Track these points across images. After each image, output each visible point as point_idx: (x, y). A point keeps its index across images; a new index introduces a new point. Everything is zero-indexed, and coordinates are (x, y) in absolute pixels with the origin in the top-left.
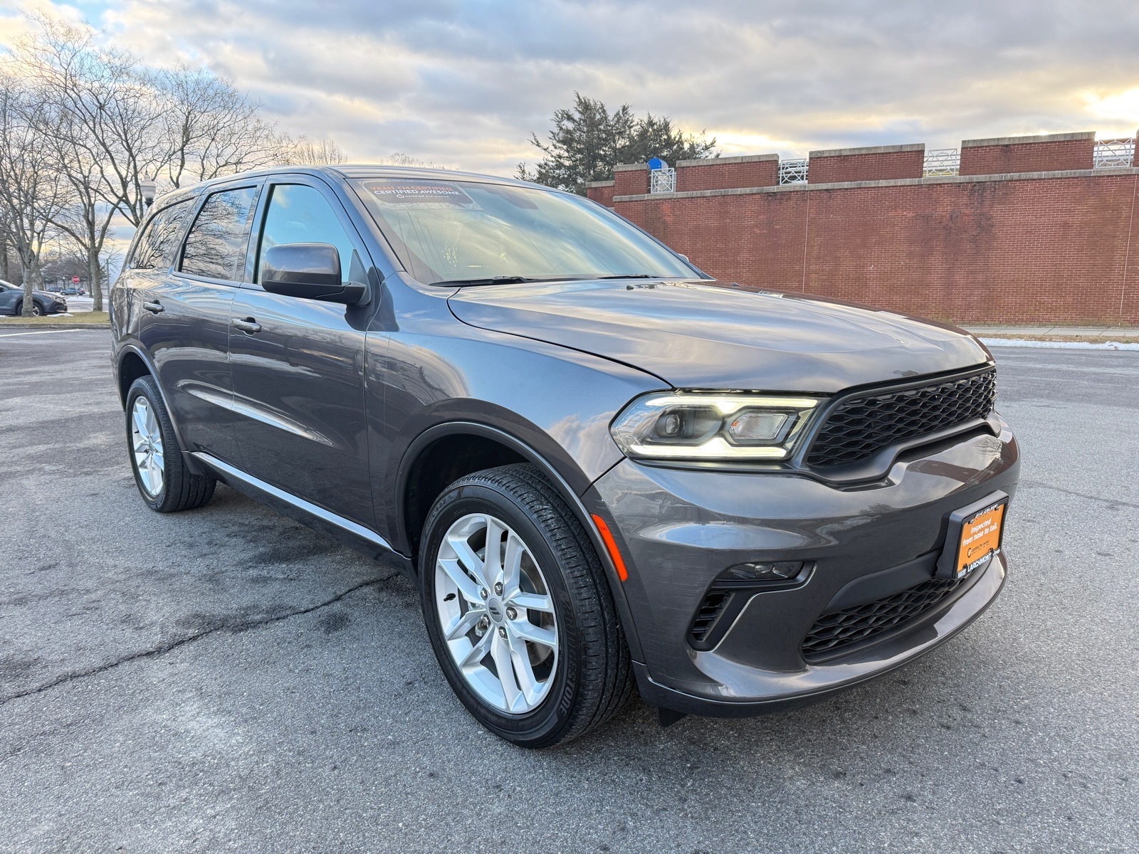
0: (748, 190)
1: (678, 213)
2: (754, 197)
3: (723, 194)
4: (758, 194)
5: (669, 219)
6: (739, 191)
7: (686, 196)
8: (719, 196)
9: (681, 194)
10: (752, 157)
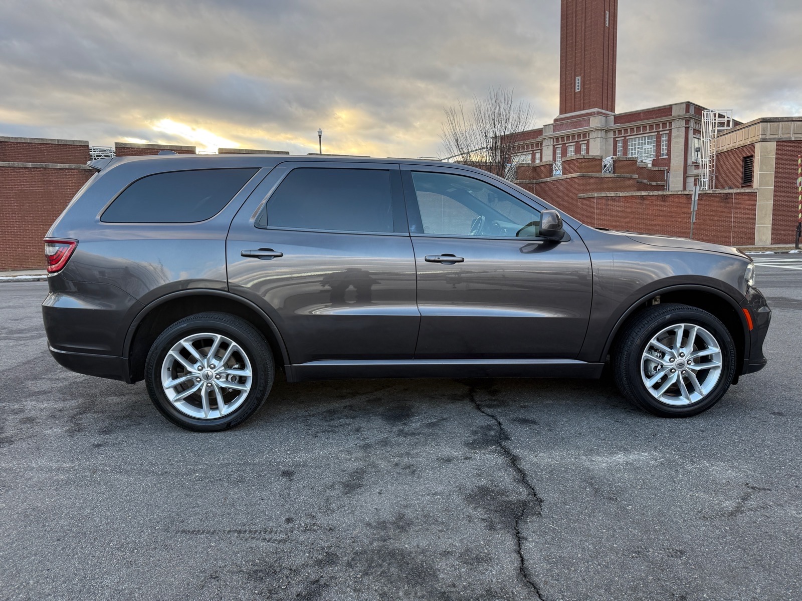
0: (67, 166)
2: (73, 171)
3: (44, 167)
4: (77, 169)
6: (59, 166)
8: (40, 168)
10: (67, 141)
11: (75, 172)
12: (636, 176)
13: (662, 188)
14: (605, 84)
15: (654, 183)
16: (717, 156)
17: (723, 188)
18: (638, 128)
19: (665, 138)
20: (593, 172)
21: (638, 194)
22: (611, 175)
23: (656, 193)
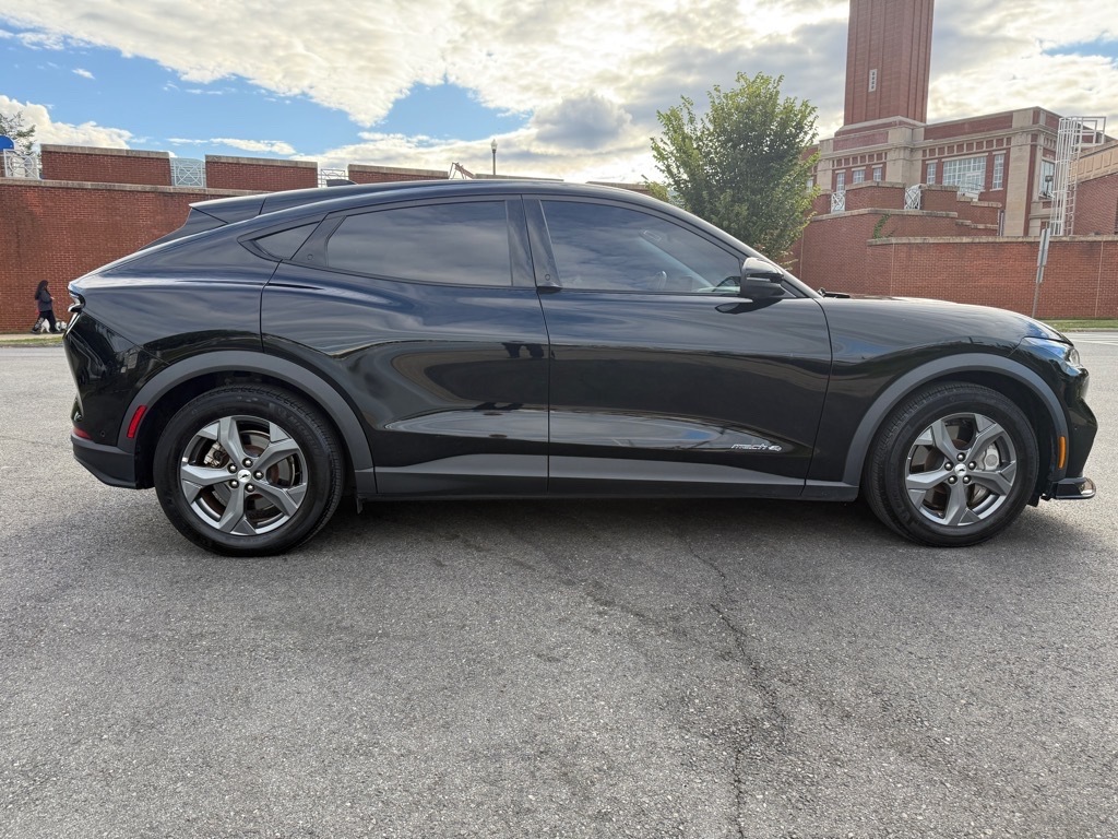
0: (139, 187)
1: (50, 204)
2: (147, 195)
3: (109, 188)
4: (151, 192)
5: (38, 210)
6: (128, 187)
7: (58, 185)
8: (102, 190)
9: (50, 183)
10: (139, 152)
11: (150, 195)
12: (955, 214)
13: (993, 232)
14: (913, 81)
15: (981, 226)
16: (1078, 186)
17: (1086, 234)
18: (960, 147)
19: (999, 161)
20: (891, 207)
21: (958, 240)
22: (918, 212)
23: (984, 239)
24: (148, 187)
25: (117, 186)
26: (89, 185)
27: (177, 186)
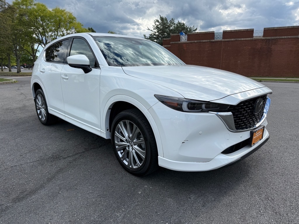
1: (188, 47)
5: (185, 48)
6: (204, 41)
7: (190, 42)
8: (198, 42)
11: (209, 43)
24: (208, 41)
25: (202, 41)
26: (196, 41)
27: (215, 40)
